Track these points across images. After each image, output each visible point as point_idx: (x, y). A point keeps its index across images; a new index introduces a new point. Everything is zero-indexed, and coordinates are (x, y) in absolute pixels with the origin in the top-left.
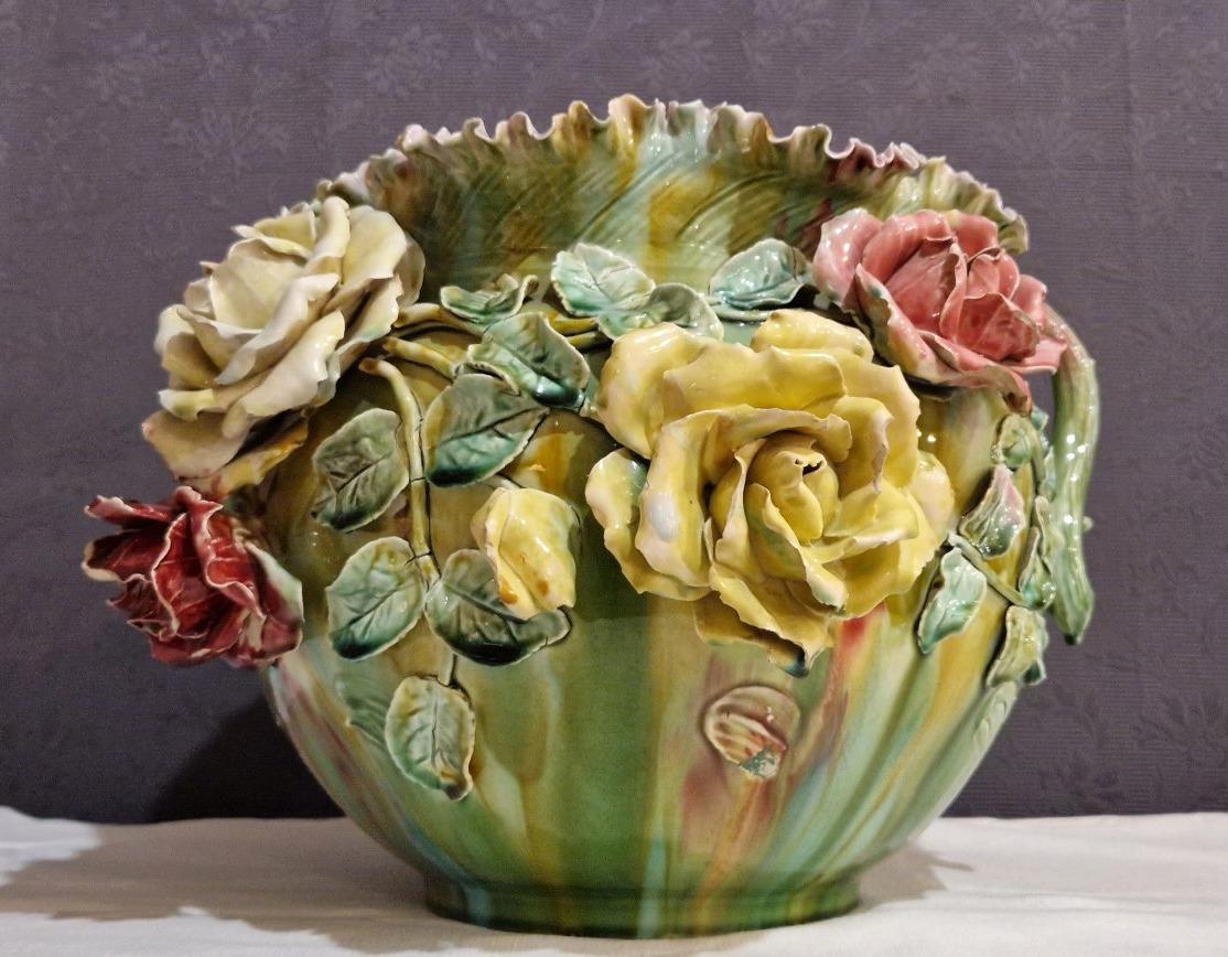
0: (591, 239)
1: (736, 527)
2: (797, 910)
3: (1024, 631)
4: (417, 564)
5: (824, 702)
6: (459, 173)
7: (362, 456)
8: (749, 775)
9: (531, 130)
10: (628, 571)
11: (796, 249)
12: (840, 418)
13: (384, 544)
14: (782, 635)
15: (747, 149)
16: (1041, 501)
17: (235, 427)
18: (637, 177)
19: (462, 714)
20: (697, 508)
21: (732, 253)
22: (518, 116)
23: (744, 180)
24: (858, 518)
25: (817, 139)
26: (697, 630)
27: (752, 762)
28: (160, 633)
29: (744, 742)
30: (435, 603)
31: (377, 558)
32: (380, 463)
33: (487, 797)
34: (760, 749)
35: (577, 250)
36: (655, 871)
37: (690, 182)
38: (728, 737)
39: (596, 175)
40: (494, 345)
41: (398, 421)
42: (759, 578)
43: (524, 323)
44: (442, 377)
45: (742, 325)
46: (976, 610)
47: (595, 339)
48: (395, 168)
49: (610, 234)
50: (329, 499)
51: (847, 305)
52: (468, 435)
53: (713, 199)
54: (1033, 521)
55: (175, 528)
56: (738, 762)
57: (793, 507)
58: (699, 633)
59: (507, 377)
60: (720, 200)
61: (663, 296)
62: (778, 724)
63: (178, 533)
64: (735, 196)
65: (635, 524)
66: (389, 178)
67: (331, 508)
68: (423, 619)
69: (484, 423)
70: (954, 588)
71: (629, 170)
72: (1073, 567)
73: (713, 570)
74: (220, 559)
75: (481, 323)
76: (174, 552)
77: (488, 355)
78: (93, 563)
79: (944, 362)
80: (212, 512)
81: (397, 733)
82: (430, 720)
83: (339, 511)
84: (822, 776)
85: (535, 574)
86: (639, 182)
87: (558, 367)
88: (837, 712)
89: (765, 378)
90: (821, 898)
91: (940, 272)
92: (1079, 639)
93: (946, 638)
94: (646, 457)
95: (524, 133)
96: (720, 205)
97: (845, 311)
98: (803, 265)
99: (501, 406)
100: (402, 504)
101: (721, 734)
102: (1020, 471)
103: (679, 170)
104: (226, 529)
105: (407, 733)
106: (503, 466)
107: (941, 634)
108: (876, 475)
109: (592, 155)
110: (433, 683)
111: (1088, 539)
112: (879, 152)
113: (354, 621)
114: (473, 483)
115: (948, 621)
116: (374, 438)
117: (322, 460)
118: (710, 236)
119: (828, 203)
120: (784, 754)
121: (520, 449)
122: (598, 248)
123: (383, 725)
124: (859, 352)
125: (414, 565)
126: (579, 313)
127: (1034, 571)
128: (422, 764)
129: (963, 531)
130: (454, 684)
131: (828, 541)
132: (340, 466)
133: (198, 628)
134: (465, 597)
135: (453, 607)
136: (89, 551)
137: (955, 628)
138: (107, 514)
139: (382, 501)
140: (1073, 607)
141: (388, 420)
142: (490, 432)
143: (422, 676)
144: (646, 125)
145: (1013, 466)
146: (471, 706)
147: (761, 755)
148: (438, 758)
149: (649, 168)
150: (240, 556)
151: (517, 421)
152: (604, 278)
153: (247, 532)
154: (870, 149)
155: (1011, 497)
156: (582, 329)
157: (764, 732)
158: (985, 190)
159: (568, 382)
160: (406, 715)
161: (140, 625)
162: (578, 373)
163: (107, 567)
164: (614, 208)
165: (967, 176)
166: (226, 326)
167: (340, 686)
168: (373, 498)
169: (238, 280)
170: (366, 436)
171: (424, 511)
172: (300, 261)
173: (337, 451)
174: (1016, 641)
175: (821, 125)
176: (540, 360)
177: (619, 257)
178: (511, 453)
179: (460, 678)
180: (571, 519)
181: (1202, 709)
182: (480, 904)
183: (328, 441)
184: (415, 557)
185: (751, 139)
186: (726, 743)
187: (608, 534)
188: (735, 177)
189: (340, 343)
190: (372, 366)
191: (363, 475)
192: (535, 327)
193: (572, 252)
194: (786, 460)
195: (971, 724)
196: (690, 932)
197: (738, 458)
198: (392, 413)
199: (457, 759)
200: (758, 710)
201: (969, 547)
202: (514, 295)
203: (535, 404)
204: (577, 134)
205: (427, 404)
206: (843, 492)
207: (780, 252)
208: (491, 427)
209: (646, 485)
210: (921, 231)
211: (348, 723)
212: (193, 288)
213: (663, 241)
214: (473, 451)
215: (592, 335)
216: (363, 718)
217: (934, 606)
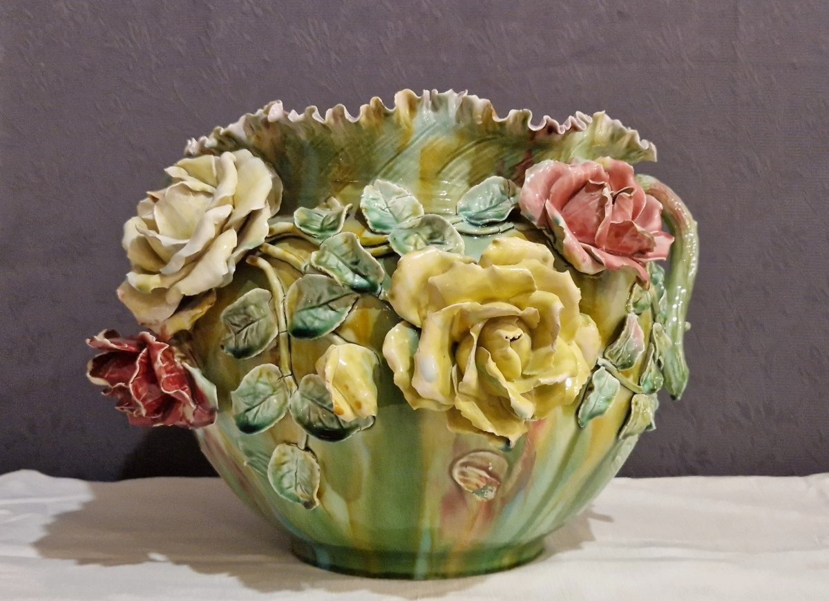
0: (384, 176)
1: (471, 375)
2: (506, 561)
3: (642, 407)
4: (284, 381)
5: (522, 458)
6: (303, 136)
7: (249, 316)
8: (478, 498)
9: (347, 115)
10: (408, 397)
11: (510, 180)
12: (532, 308)
13: (264, 368)
14: (497, 434)
15: (480, 122)
16: (657, 325)
17: (174, 299)
18: (412, 138)
19: (312, 465)
20: (448, 360)
21: (471, 185)
22: (339, 107)
23: (478, 140)
24: (542, 364)
25: (523, 118)
26: (448, 427)
27: (480, 491)
28: (134, 413)
29: (475, 480)
30: (295, 404)
31: (260, 375)
32: (261, 321)
33: (328, 509)
34: (485, 485)
35: (375, 184)
36: (425, 546)
37: (444, 141)
38: (466, 478)
39: (387, 139)
40: (327, 252)
41: (270, 296)
42: (484, 398)
43: (345, 238)
44: (297, 271)
45: (476, 238)
46: (613, 402)
47: (388, 250)
48: (262, 121)
49: (396, 173)
50: (231, 338)
51: (540, 224)
52: (313, 308)
53: (459, 151)
54: (651, 340)
55: (141, 358)
56: (472, 491)
57: (504, 362)
58: (449, 428)
59: (335, 276)
60: (462, 152)
61: (428, 222)
62: (496, 471)
63: (143, 360)
64: (473, 150)
65: (412, 370)
66: (259, 128)
67: (232, 344)
68: (288, 414)
69: (322, 301)
70: (600, 390)
71: (406, 135)
72: (677, 355)
73: (457, 397)
74: (169, 375)
75: (319, 238)
76: (141, 373)
77: (323, 259)
78: (94, 374)
79: (596, 261)
80: (163, 350)
81: (274, 474)
82: (294, 467)
83: (237, 347)
84: (520, 497)
85: (354, 397)
86: (413, 143)
87: (366, 269)
88: (529, 463)
89: (489, 283)
90: (520, 553)
91: (596, 205)
92: (679, 398)
93: (594, 419)
94: (418, 326)
95: (343, 116)
96: (464, 155)
97: (539, 228)
98: (514, 190)
99: (331, 292)
100: (275, 344)
101: (462, 477)
102: (643, 314)
103: (438, 134)
104: (170, 355)
105: (280, 473)
106: (334, 329)
107: (592, 416)
108: (554, 340)
109: (385, 127)
110: (295, 448)
111: (687, 336)
112: (561, 124)
113: (248, 410)
114: (316, 338)
115: (596, 409)
116: (256, 305)
117: (225, 317)
118: (457, 174)
119: (530, 152)
120: (498, 487)
121: (344, 319)
122: (389, 183)
123: (266, 467)
124: (545, 260)
125: (282, 381)
126: (378, 230)
127: (650, 371)
128: (290, 489)
129: (607, 356)
130: (307, 449)
131: (524, 377)
132: (237, 320)
133: (157, 412)
134: (312, 401)
135: (306, 406)
136: (90, 366)
137: (601, 413)
138: (100, 346)
139: (263, 342)
140: (676, 379)
141: (264, 294)
142: (326, 306)
143: (289, 443)
144: (418, 107)
145: (638, 312)
146: (317, 462)
147: (485, 488)
148: (299, 487)
149: (420, 132)
150: (179, 370)
151: (342, 300)
152: (393, 202)
153: (182, 355)
154: (556, 123)
155: (637, 333)
156: (380, 242)
157: (488, 476)
158: (630, 131)
159: (372, 278)
160: (280, 465)
161: (122, 409)
162: (378, 274)
163: (102, 377)
164: (398, 158)
165: (618, 122)
166: (166, 239)
167: (241, 444)
168: (257, 342)
169: (172, 208)
170: (252, 304)
171: (287, 350)
172: (209, 194)
173: (235, 312)
174: (637, 413)
175: (525, 110)
176: (356, 263)
177: (402, 189)
178: (339, 320)
179: (311, 445)
180: (375, 361)
181: (762, 410)
182: (324, 558)
183: (230, 307)
184: (283, 376)
185: (483, 116)
186: (465, 481)
187: (397, 377)
188: (472, 138)
189: (234, 250)
190: (254, 261)
191: (251, 326)
192: (350, 241)
193: (373, 185)
194: (500, 337)
195: (611, 457)
196: (444, 576)
197: (472, 333)
198: (267, 291)
199: (310, 491)
200: (484, 464)
201: (610, 365)
202: (339, 216)
203: (351, 291)
204: (375, 115)
205: (288, 287)
206: (534, 347)
207: (500, 184)
208: (326, 303)
209: (418, 350)
210: (586, 176)
211: (245, 464)
212: (142, 203)
213: (429, 178)
214: (316, 318)
215: (384, 248)
216: (254, 461)
217: (588, 400)
